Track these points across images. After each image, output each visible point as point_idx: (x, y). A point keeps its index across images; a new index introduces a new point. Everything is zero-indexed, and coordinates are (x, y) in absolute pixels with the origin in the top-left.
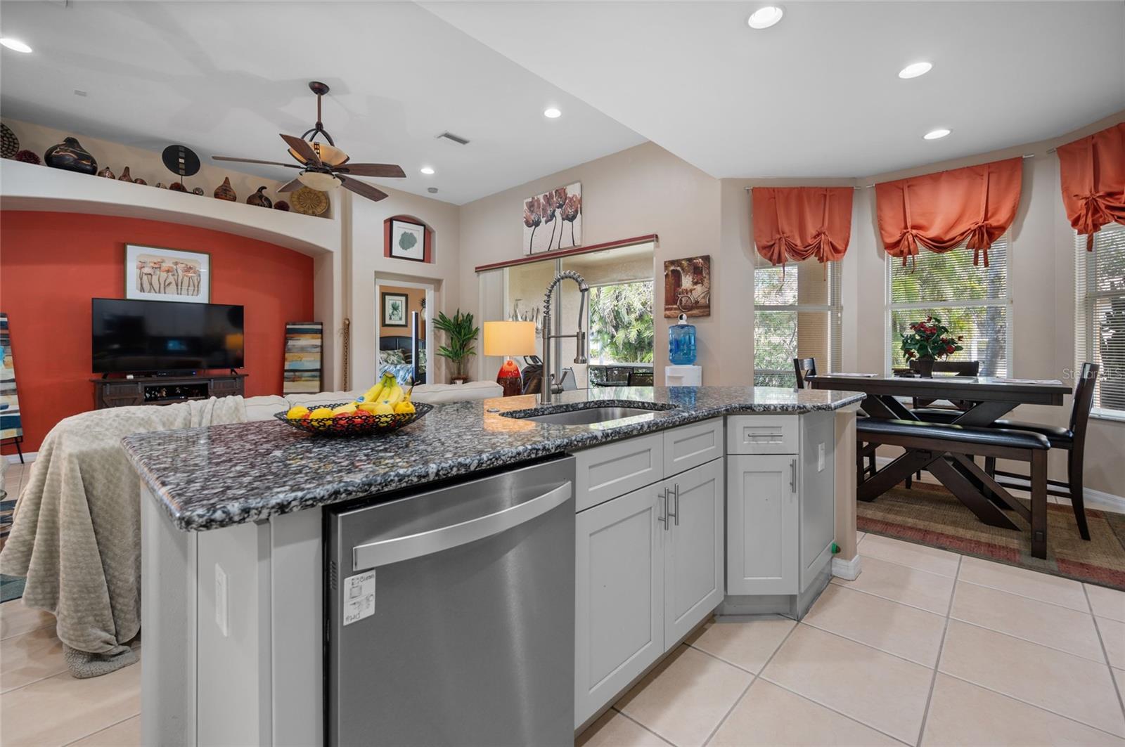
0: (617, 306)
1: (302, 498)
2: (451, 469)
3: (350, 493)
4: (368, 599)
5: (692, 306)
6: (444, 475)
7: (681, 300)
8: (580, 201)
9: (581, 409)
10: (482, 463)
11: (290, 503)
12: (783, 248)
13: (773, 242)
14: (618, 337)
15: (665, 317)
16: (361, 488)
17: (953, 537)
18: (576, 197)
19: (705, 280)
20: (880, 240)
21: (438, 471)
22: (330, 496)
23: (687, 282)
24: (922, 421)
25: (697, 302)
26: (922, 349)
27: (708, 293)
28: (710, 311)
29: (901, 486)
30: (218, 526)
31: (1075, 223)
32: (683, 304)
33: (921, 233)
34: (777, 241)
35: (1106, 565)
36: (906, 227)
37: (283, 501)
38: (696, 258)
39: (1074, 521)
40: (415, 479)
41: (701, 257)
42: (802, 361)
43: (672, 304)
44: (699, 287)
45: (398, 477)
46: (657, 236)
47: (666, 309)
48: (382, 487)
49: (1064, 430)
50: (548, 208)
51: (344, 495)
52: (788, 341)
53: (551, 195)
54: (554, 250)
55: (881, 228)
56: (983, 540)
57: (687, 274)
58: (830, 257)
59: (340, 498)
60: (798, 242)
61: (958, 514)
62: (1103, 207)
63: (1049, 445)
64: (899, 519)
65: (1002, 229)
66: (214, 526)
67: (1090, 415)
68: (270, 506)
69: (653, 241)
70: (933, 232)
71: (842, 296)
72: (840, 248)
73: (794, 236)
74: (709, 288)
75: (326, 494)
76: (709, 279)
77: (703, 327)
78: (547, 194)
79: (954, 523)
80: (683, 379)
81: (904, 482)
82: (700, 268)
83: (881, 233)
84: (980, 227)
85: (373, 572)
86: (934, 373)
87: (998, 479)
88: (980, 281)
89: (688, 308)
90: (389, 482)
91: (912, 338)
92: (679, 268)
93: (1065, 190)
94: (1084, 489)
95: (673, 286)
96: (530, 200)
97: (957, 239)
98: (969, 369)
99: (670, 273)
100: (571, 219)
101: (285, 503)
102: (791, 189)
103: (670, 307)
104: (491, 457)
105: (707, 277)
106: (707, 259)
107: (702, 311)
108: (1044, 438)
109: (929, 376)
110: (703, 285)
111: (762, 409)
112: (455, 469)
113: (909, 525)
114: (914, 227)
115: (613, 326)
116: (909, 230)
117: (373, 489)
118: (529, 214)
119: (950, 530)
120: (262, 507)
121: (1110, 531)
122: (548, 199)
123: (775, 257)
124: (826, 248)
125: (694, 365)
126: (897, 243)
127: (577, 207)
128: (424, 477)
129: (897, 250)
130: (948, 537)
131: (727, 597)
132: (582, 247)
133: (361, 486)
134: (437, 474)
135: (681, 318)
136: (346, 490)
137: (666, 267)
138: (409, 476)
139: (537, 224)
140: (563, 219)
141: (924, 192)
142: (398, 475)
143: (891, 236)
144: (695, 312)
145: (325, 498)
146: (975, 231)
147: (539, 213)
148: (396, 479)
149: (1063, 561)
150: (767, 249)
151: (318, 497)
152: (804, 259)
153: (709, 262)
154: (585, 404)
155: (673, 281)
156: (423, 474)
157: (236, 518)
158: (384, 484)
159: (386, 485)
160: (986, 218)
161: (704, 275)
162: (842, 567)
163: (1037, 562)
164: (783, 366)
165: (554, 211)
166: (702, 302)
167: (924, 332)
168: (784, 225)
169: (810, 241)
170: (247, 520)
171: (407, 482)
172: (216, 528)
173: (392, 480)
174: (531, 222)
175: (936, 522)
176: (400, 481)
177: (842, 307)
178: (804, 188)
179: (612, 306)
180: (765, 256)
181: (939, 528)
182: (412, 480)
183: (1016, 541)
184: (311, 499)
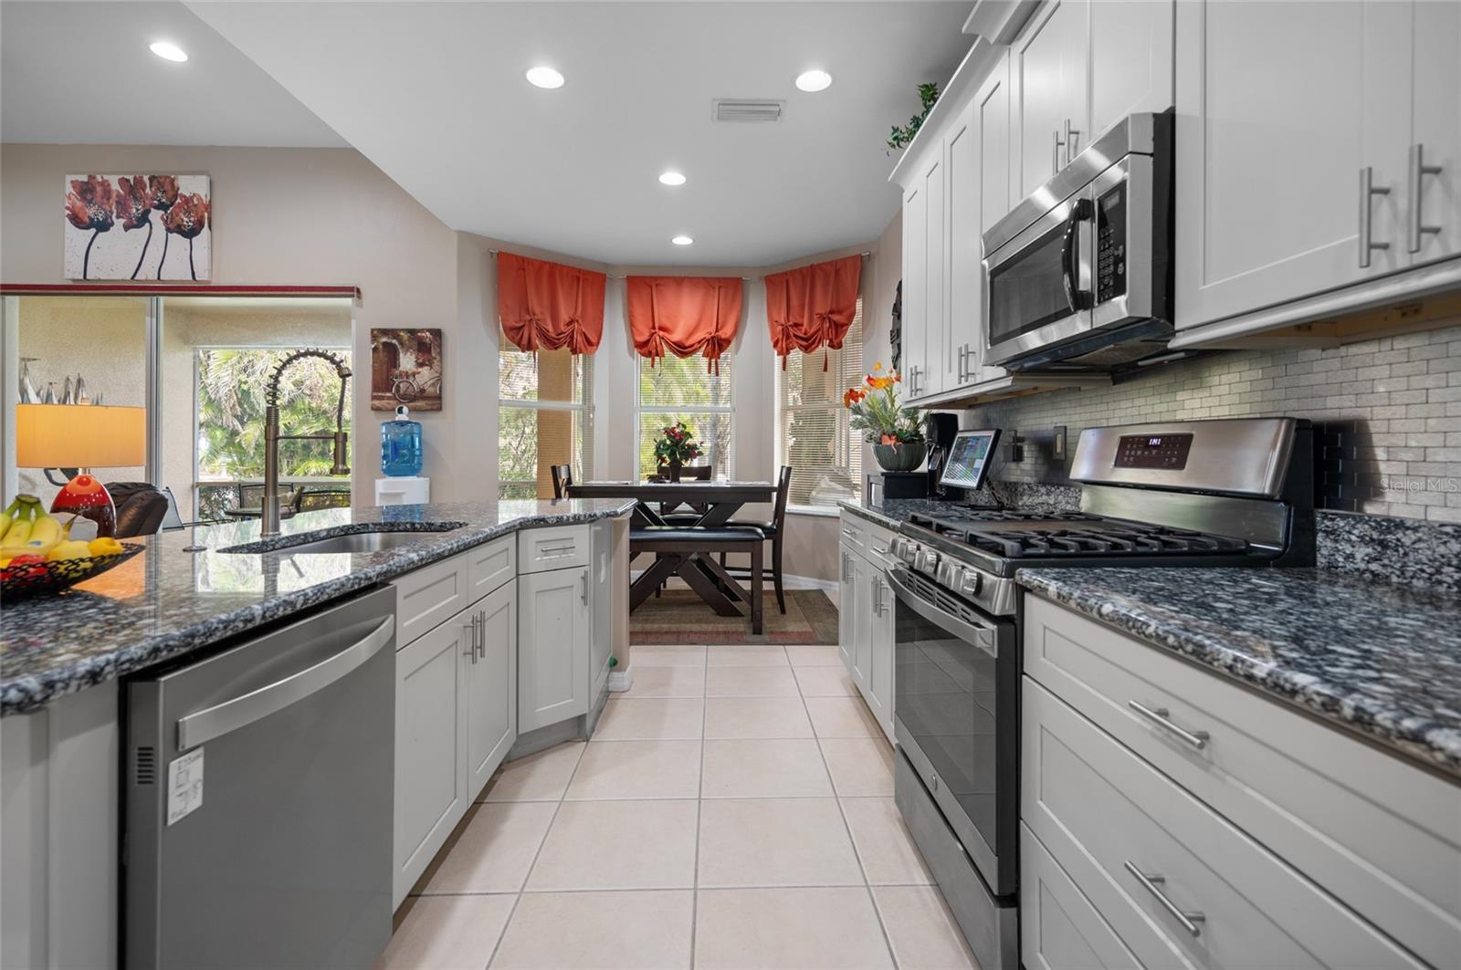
0: (246, 383)
1: (116, 661)
2: (278, 609)
3: (170, 649)
4: (195, 786)
5: (415, 396)
6: (271, 617)
7: (398, 386)
8: (209, 207)
9: (323, 539)
10: (308, 599)
11: (102, 669)
12: (534, 332)
13: (522, 324)
14: (245, 435)
15: (373, 409)
16: (183, 641)
17: (699, 632)
18: (200, 199)
19: (435, 361)
20: (632, 339)
21: (265, 612)
22: (150, 654)
23: (407, 361)
24: (669, 525)
25: (423, 391)
26: (672, 454)
27: (439, 380)
28: (441, 404)
29: (652, 596)
30: (14, 712)
31: (775, 345)
32: (402, 392)
33: (666, 335)
34: (527, 323)
35: (796, 630)
36: (654, 328)
37: (93, 667)
38: (422, 330)
39: (776, 601)
40: (241, 625)
41: (428, 330)
42: (559, 467)
43: (383, 392)
44: (425, 371)
45: (222, 623)
46: (358, 291)
47: (374, 398)
48: (207, 638)
49: (770, 524)
50: (132, 203)
51: (164, 653)
52: (515, 444)
53: (139, 181)
54: (147, 281)
55: (631, 325)
56: (720, 630)
57: (407, 351)
58: (583, 348)
59: (161, 657)
60: (550, 328)
61: (700, 612)
62: (792, 334)
63: (764, 536)
64: (655, 626)
65: (728, 341)
66: (9, 712)
67: (786, 511)
68: (79, 675)
69: (352, 296)
70: (677, 336)
71: (595, 395)
72: (593, 340)
73: (545, 320)
74: (441, 374)
75: (145, 652)
76: (441, 361)
77: (432, 424)
78: (131, 178)
79: (699, 621)
80: (404, 496)
81: (654, 593)
82: (428, 345)
83: (632, 331)
84: (713, 337)
85: (200, 751)
86: (681, 479)
87: (730, 573)
88: (704, 387)
89: (409, 398)
90: (214, 631)
91: (663, 443)
92: (394, 341)
93: (770, 315)
94: (783, 575)
95: (385, 366)
96: (84, 178)
97: (696, 346)
98: (704, 473)
99: (381, 347)
100: (190, 233)
101: (98, 670)
102: (543, 263)
103: (380, 394)
104: (316, 591)
105: (438, 357)
106: (437, 333)
107: (430, 402)
108: (760, 531)
109: (677, 481)
110: (431, 367)
111: (555, 521)
112: (281, 609)
113: (664, 630)
114: (661, 329)
115: (236, 416)
116: (657, 330)
117: (197, 641)
118: (79, 204)
119: (696, 627)
120: (70, 678)
121: (795, 603)
122: (133, 189)
123: (525, 341)
124: (579, 339)
125: (418, 476)
126: (646, 343)
127: (202, 217)
128: (250, 621)
129: (645, 350)
130: (695, 633)
131: (519, 737)
132: (211, 285)
133: (183, 638)
134: (264, 617)
135: (400, 411)
136: (167, 646)
137: (374, 338)
138: (234, 621)
139: (104, 226)
140: (169, 230)
141: (669, 293)
142: (221, 621)
143: (641, 334)
144: (419, 404)
145: (144, 658)
146: (708, 340)
147: (107, 208)
148: (221, 626)
149: (772, 633)
150: (515, 331)
151: (136, 657)
152: (556, 348)
153: (440, 337)
154: (329, 530)
155: (386, 359)
156: (249, 617)
157: (38, 697)
158: (208, 634)
159: (211, 635)
160: (717, 331)
161: (434, 355)
162: (620, 679)
163: (757, 637)
164: (509, 476)
165: (147, 212)
166: (430, 390)
167: (674, 437)
168: (534, 303)
169: (563, 328)
170: (52, 698)
171: (232, 629)
172: (12, 714)
173: (216, 628)
174: (87, 220)
175: (685, 623)
176: (225, 628)
177: (594, 408)
178: (557, 264)
179: (235, 383)
180: (512, 339)
181: (688, 627)
182: (237, 626)
183: (742, 625)
184: (128, 661)
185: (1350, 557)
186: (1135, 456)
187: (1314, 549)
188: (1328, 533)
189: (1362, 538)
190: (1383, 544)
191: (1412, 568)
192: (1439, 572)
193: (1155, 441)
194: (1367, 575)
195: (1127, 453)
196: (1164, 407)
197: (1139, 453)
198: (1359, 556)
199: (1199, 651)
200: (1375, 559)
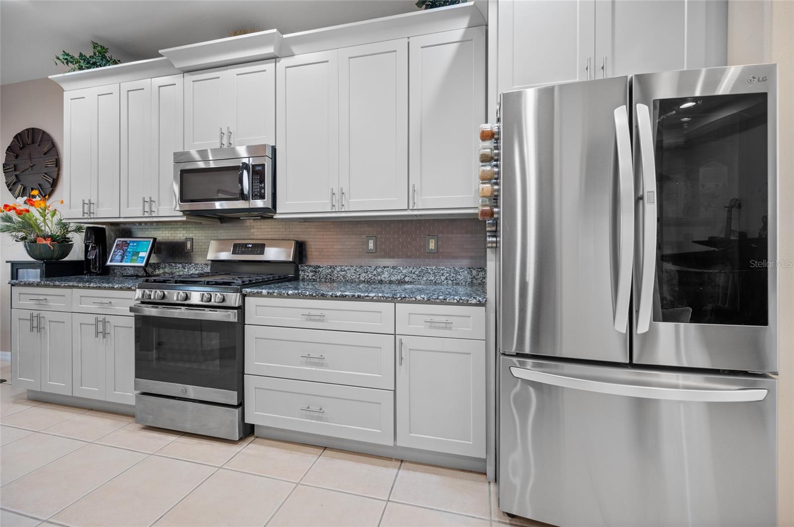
185: (308, 276)
186: (241, 251)
187: (299, 275)
188: (302, 271)
189: (311, 271)
190: (315, 272)
191: (322, 276)
192: (327, 276)
193: (250, 246)
194: (312, 280)
195: (237, 249)
196: (246, 234)
197: (243, 249)
198: (310, 275)
199: (323, 295)
200: (314, 276)
